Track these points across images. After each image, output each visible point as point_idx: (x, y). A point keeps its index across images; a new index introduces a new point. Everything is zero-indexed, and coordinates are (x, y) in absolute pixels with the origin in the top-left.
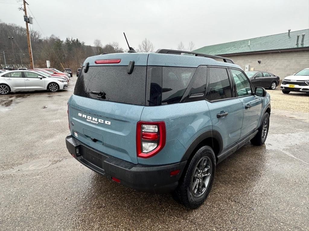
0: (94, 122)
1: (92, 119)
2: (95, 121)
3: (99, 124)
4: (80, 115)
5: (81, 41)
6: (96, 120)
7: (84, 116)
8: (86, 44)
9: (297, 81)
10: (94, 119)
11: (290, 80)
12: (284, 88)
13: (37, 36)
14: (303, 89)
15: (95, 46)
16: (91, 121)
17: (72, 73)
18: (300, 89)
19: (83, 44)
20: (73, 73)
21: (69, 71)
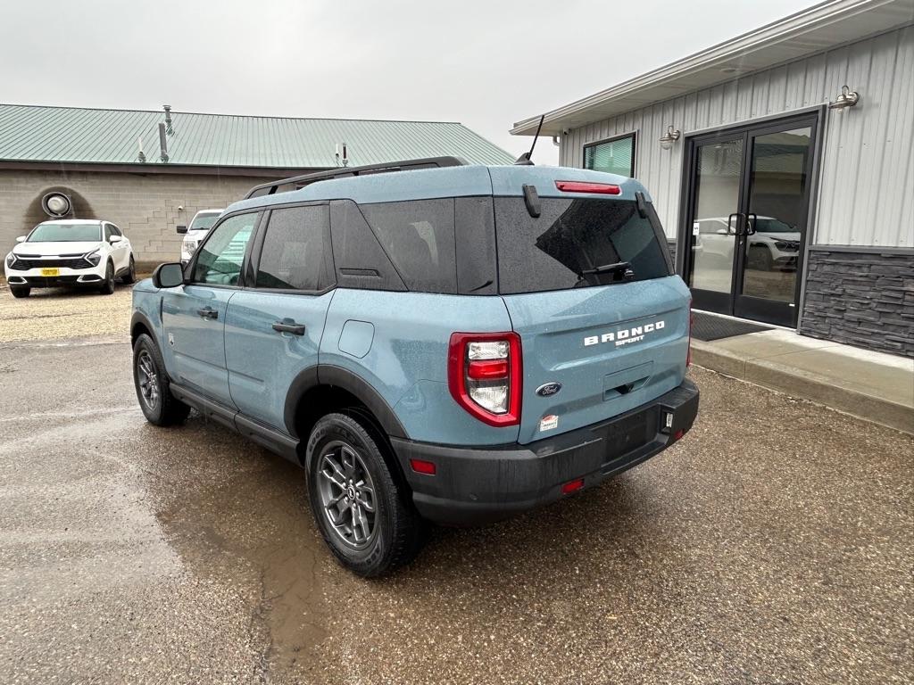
0: (638, 338)
1: (630, 333)
2: (637, 335)
3: (649, 337)
4: (587, 342)
6: (640, 330)
7: (604, 338)
9: (61, 256)
10: (634, 331)
11: (39, 256)
12: (26, 282)
14: (86, 277)
16: (629, 341)
18: (77, 277)
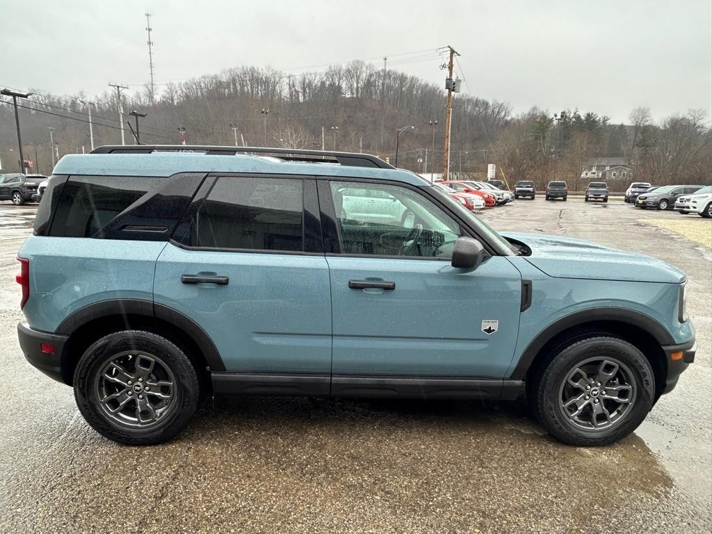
5: (599, 116)
8: (611, 122)
13: (503, 114)
15: (632, 125)
17: (534, 192)
19: (604, 121)
20: (536, 192)
21: (527, 187)
